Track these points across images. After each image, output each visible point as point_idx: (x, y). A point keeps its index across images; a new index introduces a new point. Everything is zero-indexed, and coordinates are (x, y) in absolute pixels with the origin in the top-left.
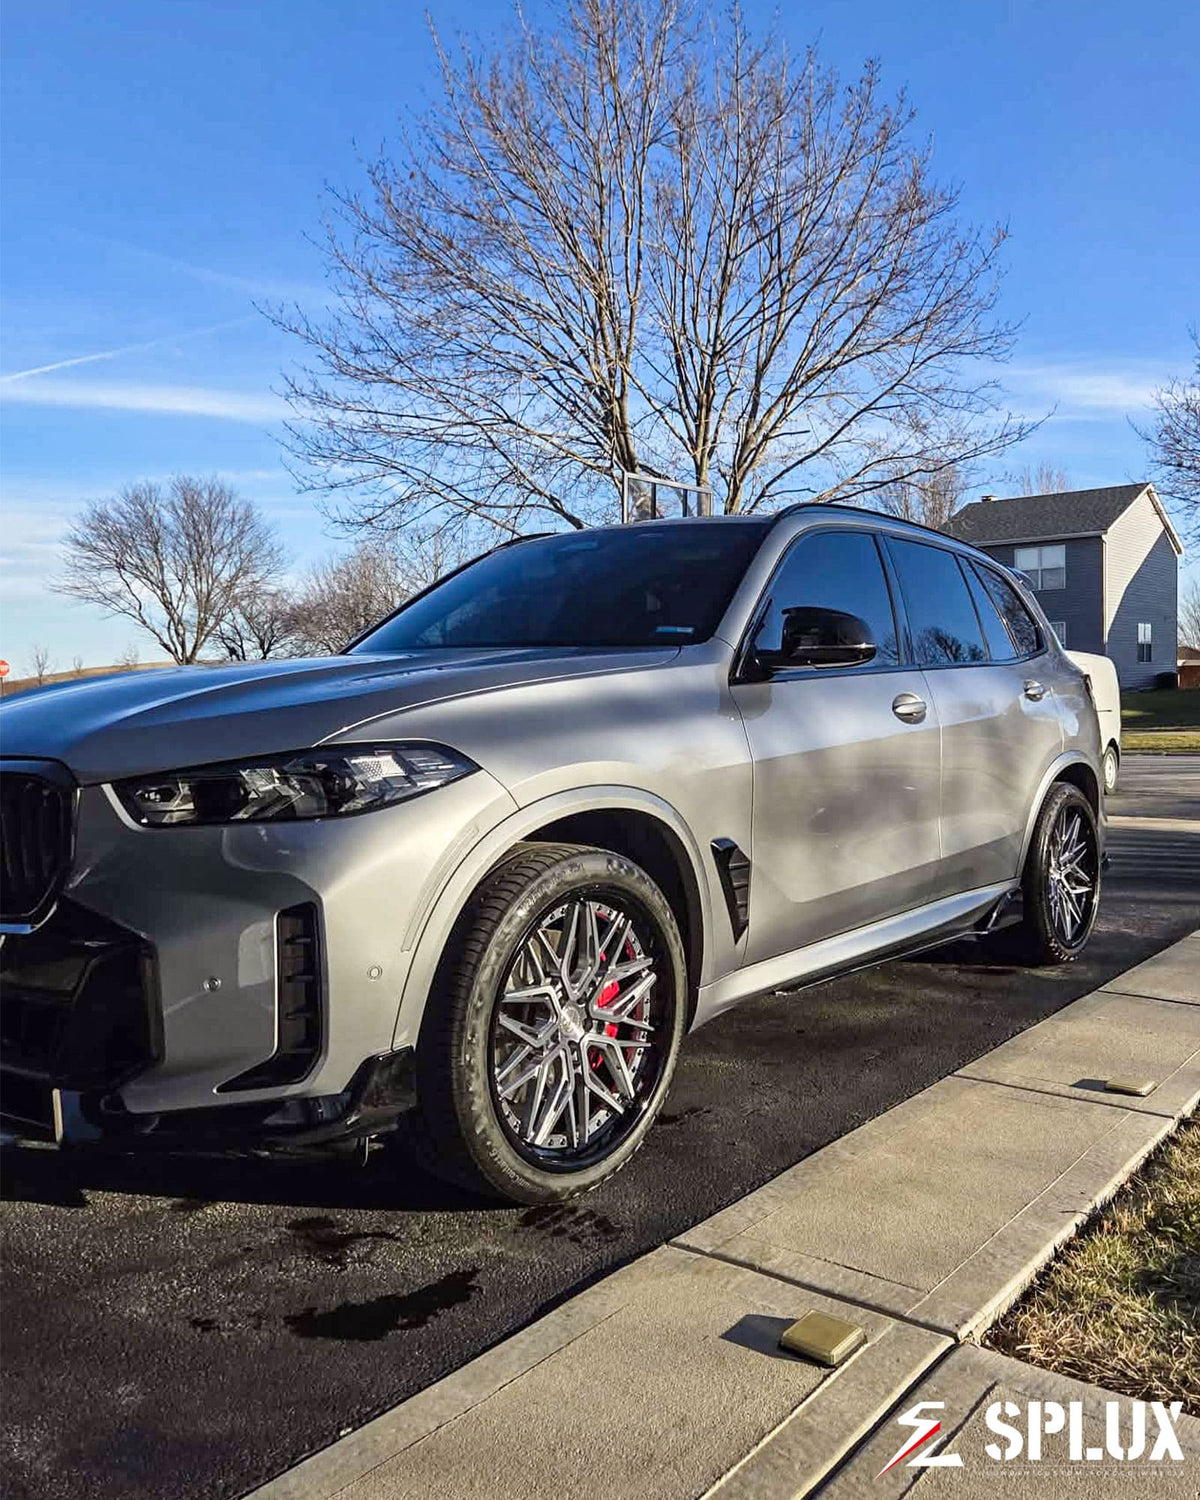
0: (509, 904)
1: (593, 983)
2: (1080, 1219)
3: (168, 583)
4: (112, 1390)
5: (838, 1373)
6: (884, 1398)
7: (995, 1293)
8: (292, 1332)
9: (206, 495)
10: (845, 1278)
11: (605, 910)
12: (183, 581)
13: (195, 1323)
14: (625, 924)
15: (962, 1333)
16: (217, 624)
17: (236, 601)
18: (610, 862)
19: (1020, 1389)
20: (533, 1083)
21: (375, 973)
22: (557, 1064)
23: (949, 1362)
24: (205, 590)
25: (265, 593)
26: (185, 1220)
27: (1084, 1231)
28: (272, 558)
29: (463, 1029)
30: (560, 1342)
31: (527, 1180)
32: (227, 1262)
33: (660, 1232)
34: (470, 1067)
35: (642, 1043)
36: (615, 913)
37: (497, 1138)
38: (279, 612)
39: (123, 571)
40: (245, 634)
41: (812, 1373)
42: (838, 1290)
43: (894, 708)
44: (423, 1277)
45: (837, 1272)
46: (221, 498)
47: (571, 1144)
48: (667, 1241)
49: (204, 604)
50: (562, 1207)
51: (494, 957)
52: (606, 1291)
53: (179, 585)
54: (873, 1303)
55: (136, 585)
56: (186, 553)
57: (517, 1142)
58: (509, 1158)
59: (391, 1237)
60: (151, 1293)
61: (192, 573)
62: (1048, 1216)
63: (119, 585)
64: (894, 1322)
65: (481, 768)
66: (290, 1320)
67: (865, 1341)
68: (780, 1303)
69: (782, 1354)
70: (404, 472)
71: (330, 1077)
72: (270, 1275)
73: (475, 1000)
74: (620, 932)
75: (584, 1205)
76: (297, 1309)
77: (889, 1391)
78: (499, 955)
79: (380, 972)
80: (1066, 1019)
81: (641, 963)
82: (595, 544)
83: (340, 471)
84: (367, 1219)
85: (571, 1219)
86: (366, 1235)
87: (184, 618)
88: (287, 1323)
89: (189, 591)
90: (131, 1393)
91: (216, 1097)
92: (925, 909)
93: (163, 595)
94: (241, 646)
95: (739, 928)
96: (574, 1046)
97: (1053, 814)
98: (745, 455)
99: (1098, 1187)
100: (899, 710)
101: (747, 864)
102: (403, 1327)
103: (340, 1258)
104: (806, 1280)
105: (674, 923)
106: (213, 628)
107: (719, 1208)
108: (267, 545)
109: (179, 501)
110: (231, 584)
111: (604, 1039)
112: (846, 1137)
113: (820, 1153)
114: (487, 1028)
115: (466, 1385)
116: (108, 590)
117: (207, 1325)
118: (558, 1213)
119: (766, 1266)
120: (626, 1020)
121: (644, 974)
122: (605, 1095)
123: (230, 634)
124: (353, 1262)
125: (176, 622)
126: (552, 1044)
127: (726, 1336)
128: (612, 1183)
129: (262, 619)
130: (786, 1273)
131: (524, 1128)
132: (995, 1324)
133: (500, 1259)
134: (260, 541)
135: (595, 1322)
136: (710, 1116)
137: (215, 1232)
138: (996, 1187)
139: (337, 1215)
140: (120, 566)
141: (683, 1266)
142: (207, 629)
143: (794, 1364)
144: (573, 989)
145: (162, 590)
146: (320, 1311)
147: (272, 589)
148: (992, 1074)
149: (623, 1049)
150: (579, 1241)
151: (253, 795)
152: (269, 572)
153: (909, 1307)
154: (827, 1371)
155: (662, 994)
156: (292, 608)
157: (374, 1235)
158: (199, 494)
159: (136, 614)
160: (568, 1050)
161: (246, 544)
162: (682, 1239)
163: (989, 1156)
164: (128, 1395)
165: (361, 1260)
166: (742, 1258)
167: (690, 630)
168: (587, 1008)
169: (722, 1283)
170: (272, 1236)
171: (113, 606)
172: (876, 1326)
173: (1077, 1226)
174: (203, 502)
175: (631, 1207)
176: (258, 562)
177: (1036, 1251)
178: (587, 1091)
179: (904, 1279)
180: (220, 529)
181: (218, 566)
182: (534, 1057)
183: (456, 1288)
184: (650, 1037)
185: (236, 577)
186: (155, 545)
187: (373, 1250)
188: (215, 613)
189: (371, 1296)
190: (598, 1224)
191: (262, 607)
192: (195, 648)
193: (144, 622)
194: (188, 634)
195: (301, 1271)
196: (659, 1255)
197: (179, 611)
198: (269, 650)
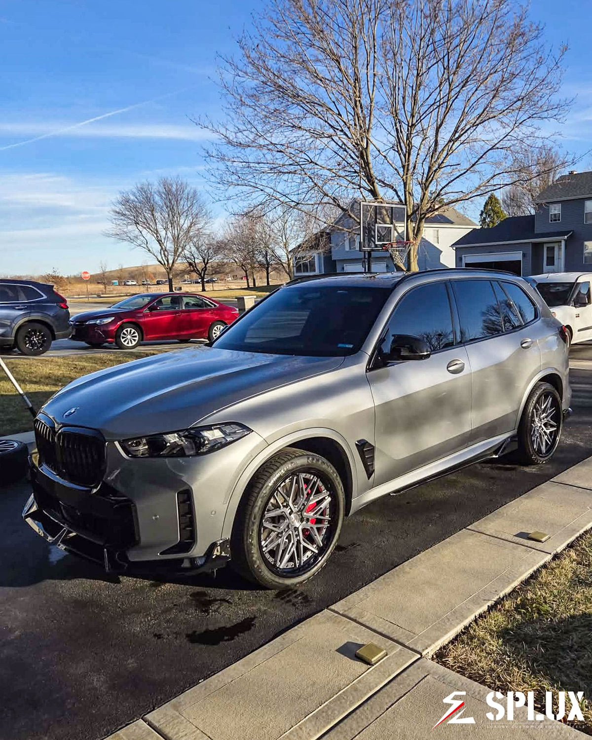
0: (266, 481)
1: (303, 504)
2: (490, 603)
3: (159, 230)
4: (127, 661)
5: (373, 667)
6: (387, 678)
7: (443, 636)
8: (188, 640)
9: (174, 186)
10: (389, 627)
11: (308, 476)
12: (166, 229)
13: (155, 635)
14: (317, 480)
15: (424, 653)
16: (183, 250)
17: (191, 238)
18: (308, 458)
19: (436, 677)
20: (279, 545)
21: (214, 512)
22: (289, 537)
23: (415, 664)
24: (176, 234)
25: (205, 234)
26: (154, 591)
27: (490, 609)
28: (207, 216)
29: (248, 530)
30: (278, 650)
31: (277, 582)
32: (167, 610)
33: (326, 603)
34: (252, 544)
35: (326, 525)
36: (312, 476)
37: (263, 568)
38: (211, 244)
39: (138, 226)
40: (196, 256)
41: (365, 666)
42: (384, 632)
43: (447, 368)
44: (236, 620)
45: (386, 624)
46: (182, 188)
47: (295, 565)
48: (327, 607)
49: (176, 240)
50: (292, 590)
51: (260, 502)
52: (299, 629)
53: (164, 231)
54: (395, 638)
55: (144, 232)
56: (167, 216)
57: (273, 568)
58: (269, 575)
59: (227, 601)
60: (141, 622)
61: (170, 225)
62: (477, 602)
63: (137, 232)
64: (400, 647)
65: (253, 431)
66: (188, 636)
67: (387, 655)
68: (360, 637)
69: (355, 658)
70: (262, 190)
71: (199, 550)
72: (182, 616)
73: (253, 519)
74: (315, 483)
75: (300, 589)
76: (190, 632)
77: (390, 675)
78: (262, 502)
79: (215, 512)
80: (526, 498)
81: (325, 493)
82: (318, 294)
83: (232, 190)
84: (219, 593)
85: (294, 595)
86: (218, 600)
87: (167, 248)
88: (186, 637)
89: (169, 235)
90: (132, 663)
91: (159, 556)
92: (466, 450)
93: (157, 236)
94: (194, 262)
95: (370, 473)
96: (296, 529)
97: (535, 399)
98: (430, 174)
99: (504, 588)
100: (449, 369)
101: (372, 449)
102: (226, 640)
103: (207, 610)
104: (374, 627)
105: (338, 478)
106: (181, 253)
107: (351, 593)
108: (204, 210)
109: (162, 190)
110: (188, 231)
111: (309, 525)
112: (410, 560)
113: (397, 568)
114: (258, 529)
115: (243, 665)
116: (132, 235)
117: (159, 636)
118: (290, 592)
119: (361, 620)
120: (318, 517)
121: (326, 498)
122: (310, 547)
123: (189, 256)
124: (212, 612)
125: (164, 250)
126: (287, 529)
127: (338, 650)
128: (312, 580)
129: (203, 248)
130: (367, 624)
131: (275, 561)
132: (440, 649)
133: (265, 612)
134: (201, 208)
135: (293, 641)
136: (359, 548)
137: (164, 597)
138: (462, 587)
139: (209, 590)
140: (137, 223)
141: (329, 619)
142: (178, 253)
143: (359, 663)
144: (295, 508)
145: (157, 234)
146: (198, 633)
147: (208, 232)
148: (481, 529)
149: (317, 528)
150: (295, 606)
151: (168, 444)
152: (206, 223)
153: (408, 640)
154: (369, 666)
155: (334, 505)
156: (217, 242)
157: (221, 600)
158: (171, 185)
159: (145, 246)
160: (294, 531)
161: (195, 210)
162: (332, 607)
163: (465, 571)
164: (131, 663)
165: (215, 611)
166: (352, 617)
167: (351, 346)
168: (301, 514)
169: (342, 627)
170: (185, 600)
171: (135, 243)
172: (393, 648)
173: (488, 606)
174: (174, 190)
175: (317, 591)
176: (200, 219)
177: (466, 618)
178: (302, 546)
179: (410, 629)
180: (182, 203)
181: (182, 222)
182: (279, 535)
183: (246, 625)
184: (329, 522)
185: (190, 227)
186: (152, 211)
187: (219, 607)
188: (181, 245)
189: (217, 626)
190: (304, 598)
191: (204, 241)
192: (173, 262)
193: (149, 250)
194: (169, 256)
195: (193, 615)
196: (322, 614)
197: (165, 244)
198: (207, 263)
